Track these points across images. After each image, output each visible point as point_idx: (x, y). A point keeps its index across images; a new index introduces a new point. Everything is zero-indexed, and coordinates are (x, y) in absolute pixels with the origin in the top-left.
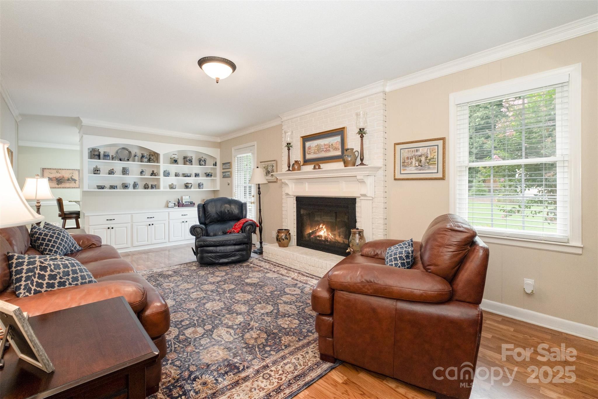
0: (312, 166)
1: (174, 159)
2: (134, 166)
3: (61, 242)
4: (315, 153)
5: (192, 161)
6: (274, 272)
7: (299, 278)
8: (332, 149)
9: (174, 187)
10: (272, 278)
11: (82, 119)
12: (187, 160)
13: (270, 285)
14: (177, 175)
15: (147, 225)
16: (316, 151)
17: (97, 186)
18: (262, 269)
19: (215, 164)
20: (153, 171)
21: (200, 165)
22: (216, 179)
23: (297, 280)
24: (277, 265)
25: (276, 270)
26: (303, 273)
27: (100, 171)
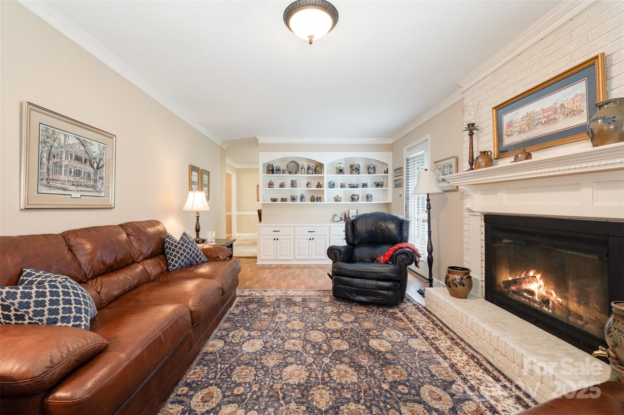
0: (512, 159)
1: (340, 168)
2: (302, 178)
3: (183, 253)
4: (520, 132)
5: (359, 170)
6: (427, 338)
7: (467, 367)
8: (562, 116)
9: (339, 200)
10: (416, 351)
11: (258, 138)
12: (354, 169)
13: (401, 365)
14: (342, 186)
15: (308, 239)
16: (524, 127)
17: (271, 199)
18: (410, 325)
19: (386, 172)
20: (319, 183)
21: (369, 173)
22: (388, 189)
23: (459, 373)
24: (441, 325)
25: (433, 336)
26: (481, 359)
27: (273, 184)
